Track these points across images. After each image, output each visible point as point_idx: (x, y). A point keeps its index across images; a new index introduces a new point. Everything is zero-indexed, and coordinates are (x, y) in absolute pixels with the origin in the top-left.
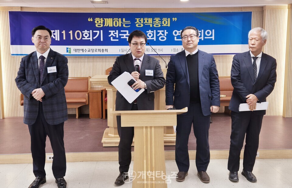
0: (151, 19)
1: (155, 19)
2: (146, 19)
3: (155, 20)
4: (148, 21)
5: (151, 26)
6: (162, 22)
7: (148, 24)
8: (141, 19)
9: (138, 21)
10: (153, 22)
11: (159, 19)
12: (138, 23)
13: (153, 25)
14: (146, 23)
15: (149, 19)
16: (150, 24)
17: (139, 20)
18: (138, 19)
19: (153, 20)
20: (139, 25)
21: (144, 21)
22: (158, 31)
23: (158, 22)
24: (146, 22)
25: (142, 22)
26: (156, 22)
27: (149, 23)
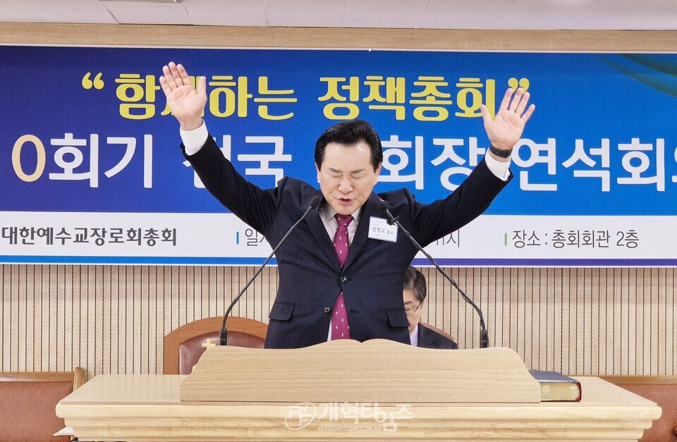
0: (401, 81)
1: (422, 80)
2: (374, 83)
3: (422, 88)
4: (383, 91)
5: (401, 114)
6: (454, 98)
7: (385, 104)
8: (347, 83)
9: (332, 92)
10: (408, 97)
11: (440, 81)
12: (332, 100)
13: (410, 109)
14: (375, 102)
15: (390, 80)
16: (396, 104)
17: (340, 84)
18: (332, 82)
19: (410, 89)
20: (336, 111)
21: (364, 91)
22: (437, 142)
23: (438, 98)
24: (374, 94)
25: (355, 96)
26: (424, 98)
27: (390, 99)
